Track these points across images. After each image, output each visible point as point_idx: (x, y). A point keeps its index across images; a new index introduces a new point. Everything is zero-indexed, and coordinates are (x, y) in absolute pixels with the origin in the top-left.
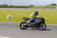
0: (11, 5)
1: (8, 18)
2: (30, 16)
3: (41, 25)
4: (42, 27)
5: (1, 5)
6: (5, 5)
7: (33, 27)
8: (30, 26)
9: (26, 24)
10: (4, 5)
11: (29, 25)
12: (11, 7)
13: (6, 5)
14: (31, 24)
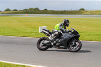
0: (46, 10)
1: (40, 31)
2: (55, 27)
3: (72, 44)
4: (73, 46)
5: (28, 9)
6: (34, 9)
7: (58, 47)
8: (55, 44)
9: (48, 42)
10: (32, 9)
11: (52, 44)
12: (46, 12)
13: (36, 8)
14: (55, 42)
